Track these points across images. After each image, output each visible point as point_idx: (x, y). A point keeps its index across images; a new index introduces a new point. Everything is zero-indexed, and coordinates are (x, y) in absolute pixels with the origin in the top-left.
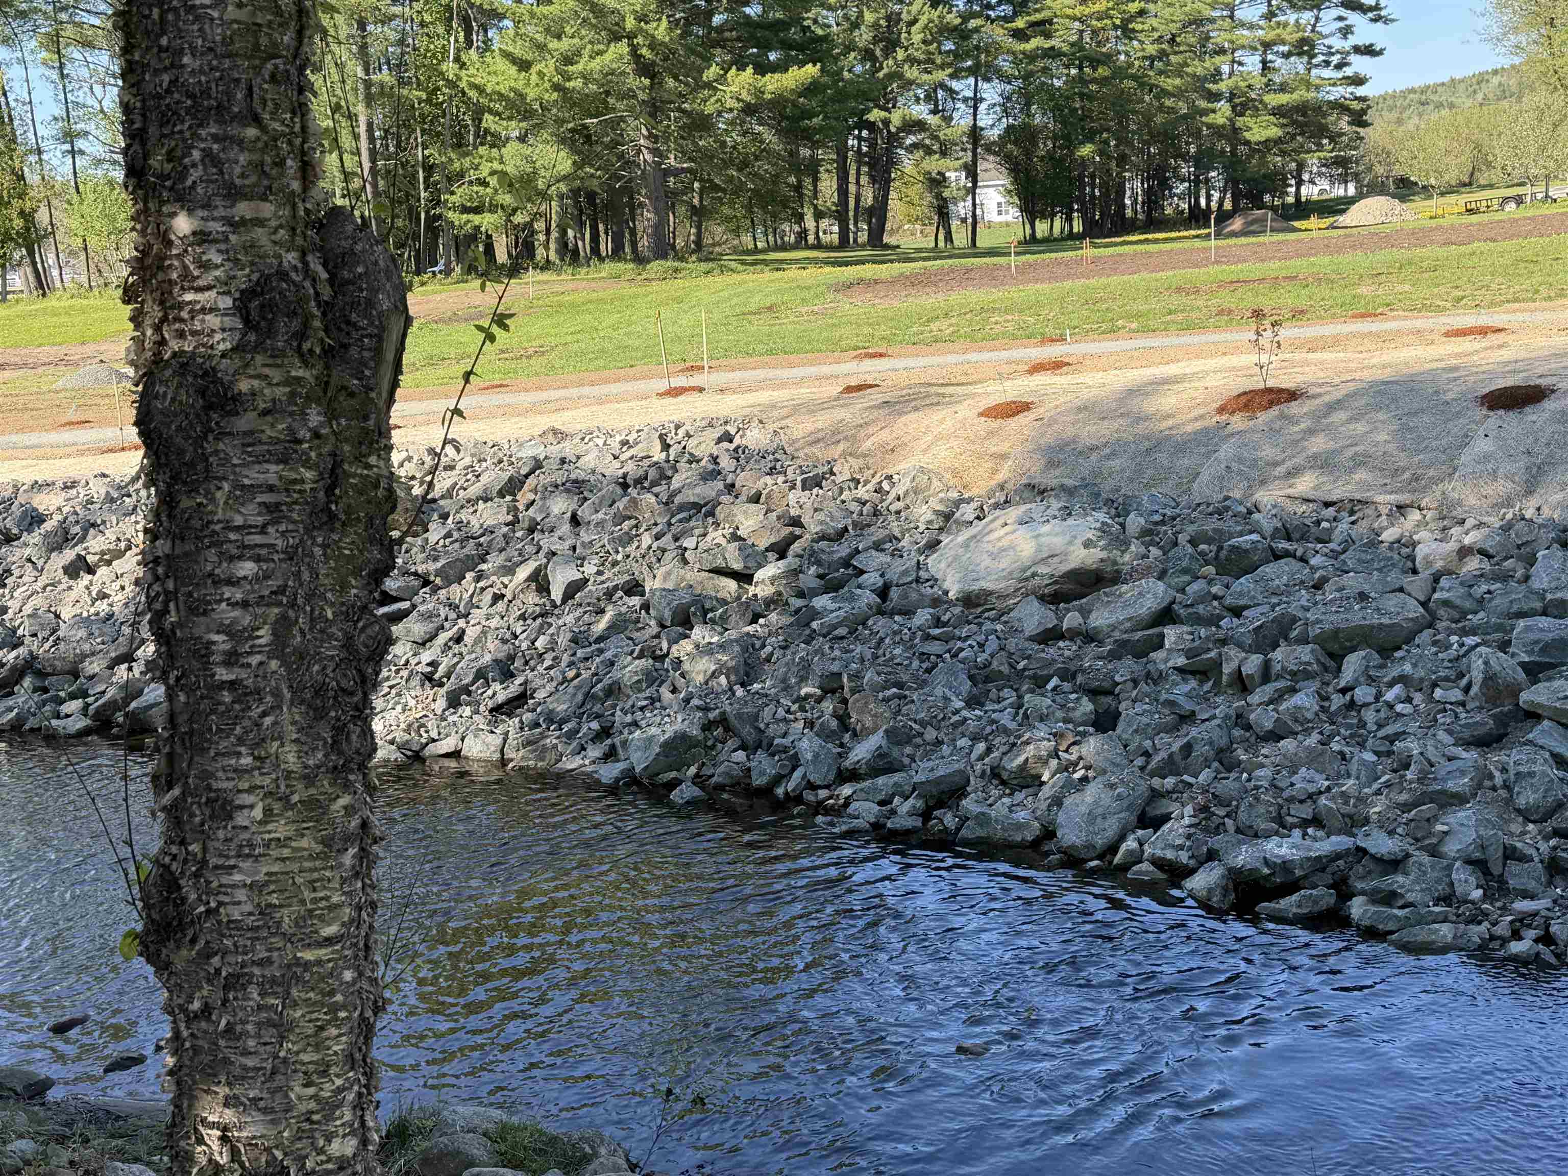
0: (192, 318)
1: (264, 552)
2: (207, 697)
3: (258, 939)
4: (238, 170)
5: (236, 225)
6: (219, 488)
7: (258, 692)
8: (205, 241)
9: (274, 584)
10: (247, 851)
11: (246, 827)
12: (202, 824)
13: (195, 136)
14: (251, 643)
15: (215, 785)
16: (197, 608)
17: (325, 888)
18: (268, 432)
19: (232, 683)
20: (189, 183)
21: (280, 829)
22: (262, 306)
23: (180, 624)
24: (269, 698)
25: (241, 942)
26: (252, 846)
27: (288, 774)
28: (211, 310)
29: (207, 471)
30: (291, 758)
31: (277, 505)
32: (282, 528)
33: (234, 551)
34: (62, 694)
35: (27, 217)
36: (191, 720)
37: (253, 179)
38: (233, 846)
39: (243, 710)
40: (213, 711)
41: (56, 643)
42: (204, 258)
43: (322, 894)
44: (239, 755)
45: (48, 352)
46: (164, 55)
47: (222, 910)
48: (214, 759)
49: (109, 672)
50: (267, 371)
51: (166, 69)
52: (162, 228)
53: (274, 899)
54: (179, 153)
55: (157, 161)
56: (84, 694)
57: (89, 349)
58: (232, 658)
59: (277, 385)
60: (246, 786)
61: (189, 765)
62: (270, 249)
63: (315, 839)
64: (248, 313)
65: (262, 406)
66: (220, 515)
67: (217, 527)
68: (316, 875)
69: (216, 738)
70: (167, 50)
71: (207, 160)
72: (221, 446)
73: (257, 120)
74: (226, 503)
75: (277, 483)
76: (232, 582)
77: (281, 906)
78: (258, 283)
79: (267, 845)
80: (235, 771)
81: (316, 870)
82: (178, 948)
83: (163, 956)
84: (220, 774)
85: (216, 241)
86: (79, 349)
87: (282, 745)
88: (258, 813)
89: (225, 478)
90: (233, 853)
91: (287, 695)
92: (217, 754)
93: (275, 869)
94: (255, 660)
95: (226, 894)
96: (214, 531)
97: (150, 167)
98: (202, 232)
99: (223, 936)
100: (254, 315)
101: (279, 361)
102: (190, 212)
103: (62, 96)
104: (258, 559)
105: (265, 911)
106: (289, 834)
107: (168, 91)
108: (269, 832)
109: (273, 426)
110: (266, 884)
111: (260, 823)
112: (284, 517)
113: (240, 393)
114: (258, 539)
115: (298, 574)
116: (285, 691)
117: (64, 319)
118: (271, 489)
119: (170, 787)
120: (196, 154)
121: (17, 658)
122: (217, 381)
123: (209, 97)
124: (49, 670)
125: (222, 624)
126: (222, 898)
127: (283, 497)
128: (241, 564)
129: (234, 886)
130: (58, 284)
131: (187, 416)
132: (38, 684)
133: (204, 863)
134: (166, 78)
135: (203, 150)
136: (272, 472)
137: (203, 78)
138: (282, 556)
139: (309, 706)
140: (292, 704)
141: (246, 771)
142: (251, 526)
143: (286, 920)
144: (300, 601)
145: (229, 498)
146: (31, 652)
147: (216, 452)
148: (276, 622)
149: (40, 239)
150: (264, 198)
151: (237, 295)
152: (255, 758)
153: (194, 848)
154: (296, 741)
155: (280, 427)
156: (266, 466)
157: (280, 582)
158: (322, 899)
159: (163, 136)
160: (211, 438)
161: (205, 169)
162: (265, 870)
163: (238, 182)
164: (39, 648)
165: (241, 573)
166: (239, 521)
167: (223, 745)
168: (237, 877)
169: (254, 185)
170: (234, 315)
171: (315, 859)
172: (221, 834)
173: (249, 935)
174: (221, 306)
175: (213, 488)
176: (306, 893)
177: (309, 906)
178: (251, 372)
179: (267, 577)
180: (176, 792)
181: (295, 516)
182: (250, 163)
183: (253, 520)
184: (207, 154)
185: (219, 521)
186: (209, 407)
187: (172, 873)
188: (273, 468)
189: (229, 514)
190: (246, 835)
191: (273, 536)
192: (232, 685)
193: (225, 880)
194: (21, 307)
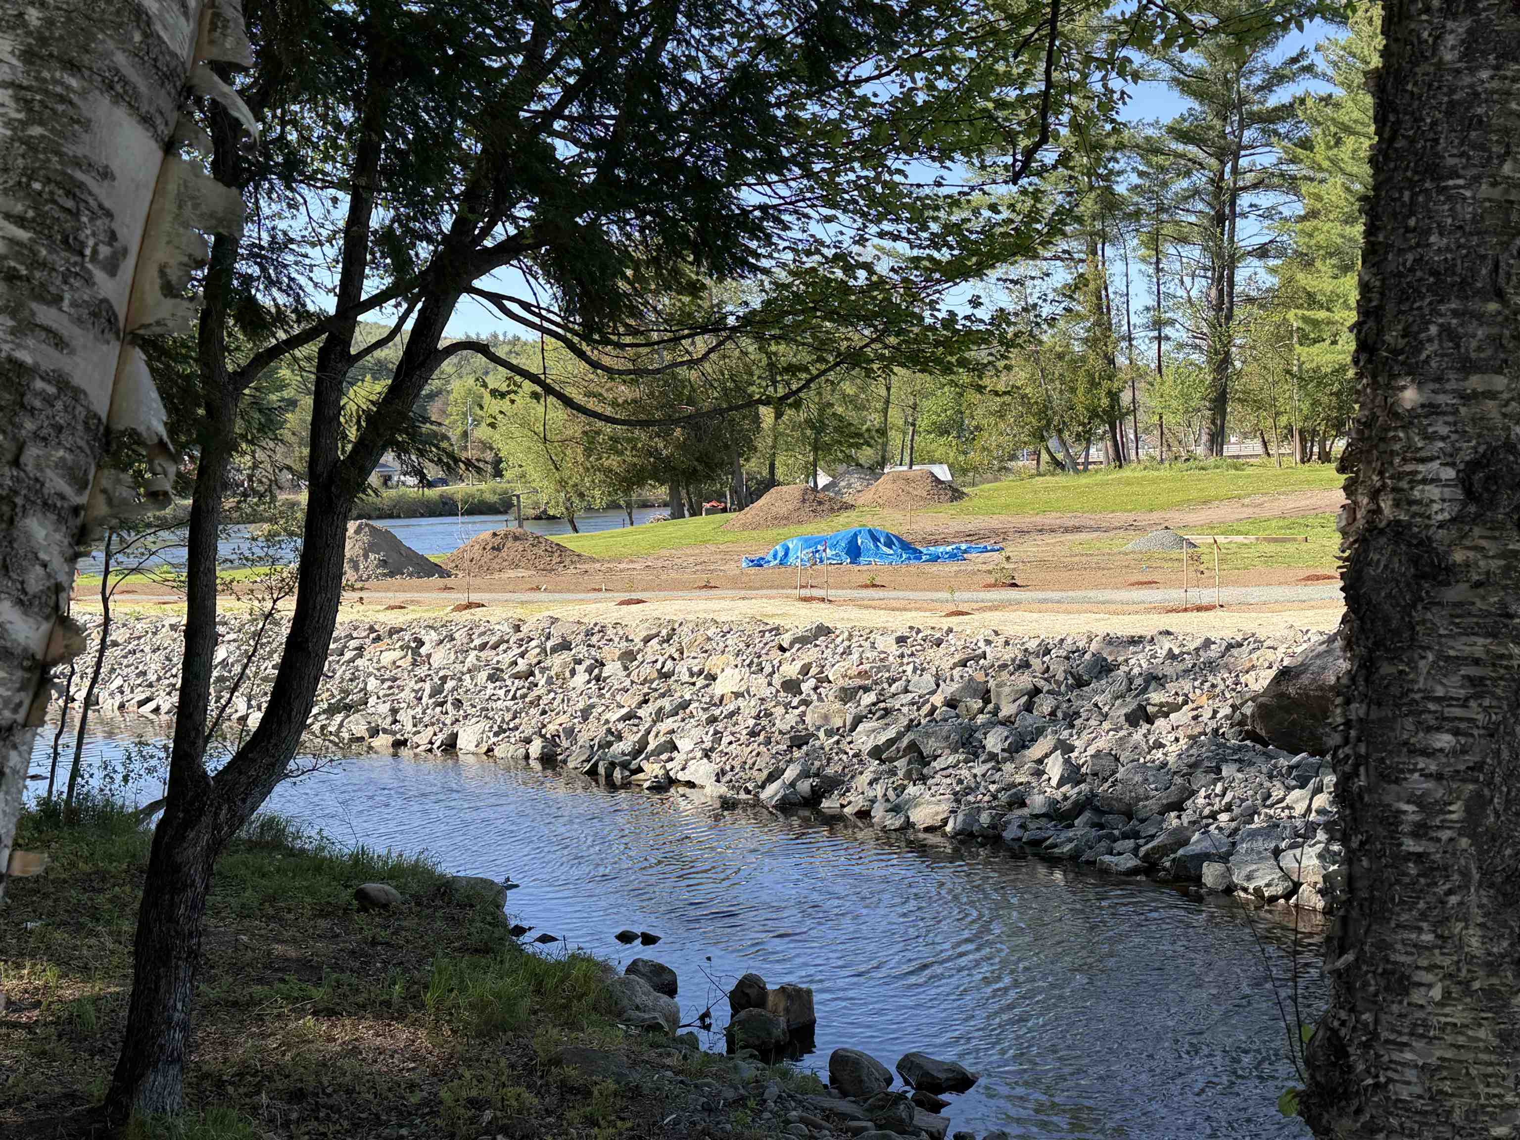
0: (1412, 489)
1: (1463, 725)
2: (1392, 866)
3: (1426, 1124)
4: (1474, 344)
5: (1467, 398)
6: (1423, 658)
7: (1445, 870)
8: (1433, 413)
9: (1471, 759)
10: (1421, 1031)
11: (1422, 1006)
12: (1376, 995)
13: (1435, 312)
14: (1441, 817)
15: (1393, 958)
16: (1388, 775)
17: (1498, 1085)
18: (1479, 604)
19: (1419, 855)
20: (1423, 356)
21: (1458, 1014)
22: (1488, 478)
23: (1369, 789)
24: (1456, 877)
25: (1408, 1124)
26: (1426, 1025)
27: (1471, 959)
28: (1432, 481)
29: (1412, 639)
30: (1475, 942)
31: (1482, 679)
32: (1486, 702)
33: (1433, 722)
34: (1116, 832)
35: (1114, 396)
36: (1372, 888)
37: (1489, 352)
38: (1407, 1022)
39: (1428, 885)
40: (1398, 882)
41: (1114, 784)
42: (1430, 430)
43: (1496, 1091)
44: (1420, 930)
45: (1122, 518)
46: (1409, 235)
47: (1391, 1087)
48: (1394, 931)
49: (1159, 818)
50: (1483, 543)
51: (1411, 248)
52: (1390, 401)
53: (1447, 1086)
54: (1415, 328)
55: (1392, 337)
56: (1136, 835)
57: (1155, 516)
58: (1420, 831)
59: (1493, 557)
60: (1425, 963)
61: (1366, 933)
62: (1498, 420)
63: (1493, 1031)
64: (1471, 485)
65: (1476, 577)
66: (1421, 685)
67: (1417, 696)
68: (1490, 1070)
69: (1397, 909)
70: (1414, 230)
71: (1444, 334)
72: (1429, 616)
73: (1499, 295)
74: (1428, 673)
75: (1483, 656)
76: (1428, 753)
77: (1452, 1095)
78: (1484, 455)
79: (1443, 1028)
80: (1415, 946)
81: (1491, 1064)
82: (1340, 1116)
83: (1324, 1121)
84: (1399, 946)
85: (1444, 413)
86: (1148, 516)
87: (1466, 927)
88: (1436, 993)
89: (1429, 648)
90: (1406, 1030)
91: (1476, 876)
92: (1398, 926)
93: (1449, 1054)
94: (1445, 835)
95: (1396, 1071)
96: (1414, 700)
97: (1384, 342)
98: (1431, 405)
99: (1391, 1114)
100: (1477, 487)
101: (1497, 534)
102: (1420, 386)
103: (1155, 289)
104: (1456, 733)
105: (1437, 1096)
106: (1465, 1021)
107: (1412, 270)
108: (1446, 1015)
109: (1483, 598)
110: (1438, 1068)
111: (1437, 1004)
112: (1488, 692)
113: (1454, 564)
114: (1458, 712)
115: (1498, 753)
116: (1474, 871)
117: (1135, 488)
118: (1477, 662)
119: (1342, 951)
120: (1433, 330)
121: (1079, 793)
122: (1431, 550)
123: (1454, 274)
124: (1106, 808)
125: (1413, 794)
126: (1390, 1074)
127: (1488, 672)
128: (1439, 736)
129: (1404, 1064)
130: (1133, 456)
131: (1398, 582)
132: (1096, 820)
133: (1374, 1036)
134: (1410, 257)
135: (1441, 325)
136: (1479, 646)
137: (1449, 256)
138: (1482, 732)
139: (1498, 890)
140: (1480, 884)
141: (1427, 948)
142: (1452, 698)
143: (1458, 1111)
144: (1497, 780)
145: (1432, 667)
146: (1091, 790)
147: (1424, 622)
148: (1470, 798)
149: (1122, 416)
150: (1499, 371)
151: (1462, 466)
152: (1437, 936)
153: (1367, 1017)
154: (1482, 925)
155: (1492, 600)
156: (1474, 639)
157: (1477, 758)
158: (1495, 1096)
159: (1400, 312)
160: (1419, 607)
161: (1440, 345)
162: (1438, 1053)
163: (1473, 355)
164: (1099, 786)
165: (1438, 745)
166: (1440, 692)
167: (1404, 917)
168: (1408, 1056)
169: (1491, 358)
170: (1456, 486)
171: (1491, 1052)
172: (1395, 1008)
173: (1417, 1118)
174: (1443, 476)
175: (1416, 656)
176: (1481, 1086)
177: (1482, 1101)
178: (1467, 543)
179: (1464, 752)
180: (1349, 957)
181: (1499, 691)
182: (1488, 337)
183: (1453, 692)
184: (1445, 329)
185: (1419, 690)
186: (1421, 576)
187: (1340, 1039)
188: (1481, 641)
189: (1430, 683)
190: (1421, 1014)
191: (1474, 711)
192: (1419, 857)
193: (1396, 1056)
194: (1099, 477)
